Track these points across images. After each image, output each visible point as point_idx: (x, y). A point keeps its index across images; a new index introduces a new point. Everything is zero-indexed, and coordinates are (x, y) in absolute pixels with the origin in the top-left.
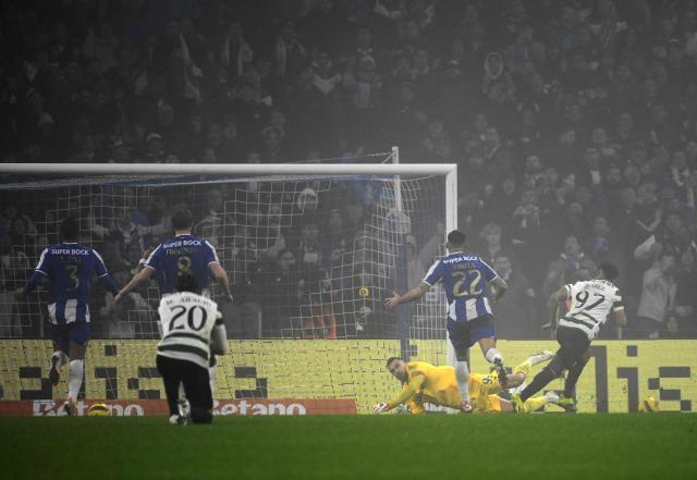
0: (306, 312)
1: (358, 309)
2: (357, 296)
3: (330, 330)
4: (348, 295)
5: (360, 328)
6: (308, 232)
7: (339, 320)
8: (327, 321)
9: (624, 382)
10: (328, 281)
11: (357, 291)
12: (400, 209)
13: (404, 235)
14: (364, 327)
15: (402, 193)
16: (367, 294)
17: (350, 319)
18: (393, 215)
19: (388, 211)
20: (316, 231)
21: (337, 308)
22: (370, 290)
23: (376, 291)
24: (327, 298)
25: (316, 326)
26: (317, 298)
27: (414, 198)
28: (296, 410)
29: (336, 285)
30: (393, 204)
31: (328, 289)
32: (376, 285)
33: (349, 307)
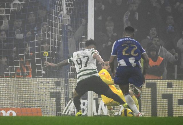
0: (17, 64)
1: (43, 63)
2: (43, 56)
3: (29, 73)
4: (38, 55)
5: (43, 72)
6: (17, 23)
7: (33, 68)
8: (27, 69)
9: (166, 101)
10: (28, 48)
11: (43, 53)
12: (65, 12)
13: (67, 26)
14: (46, 72)
15: (66, 4)
16: (47, 55)
17: (39, 68)
18: (61, 15)
19: (59, 13)
20: (21, 23)
21: (33, 62)
22: (49, 53)
23: (52, 53)
24: (27, 57)
25: (21, 71)
26: (22, 57)
27: (72, 6)
28: (11, 114)
29: (32, 50)
30: (61, 10)
31: (28, 52)
32: (52, 50)
33: (38, 61)
